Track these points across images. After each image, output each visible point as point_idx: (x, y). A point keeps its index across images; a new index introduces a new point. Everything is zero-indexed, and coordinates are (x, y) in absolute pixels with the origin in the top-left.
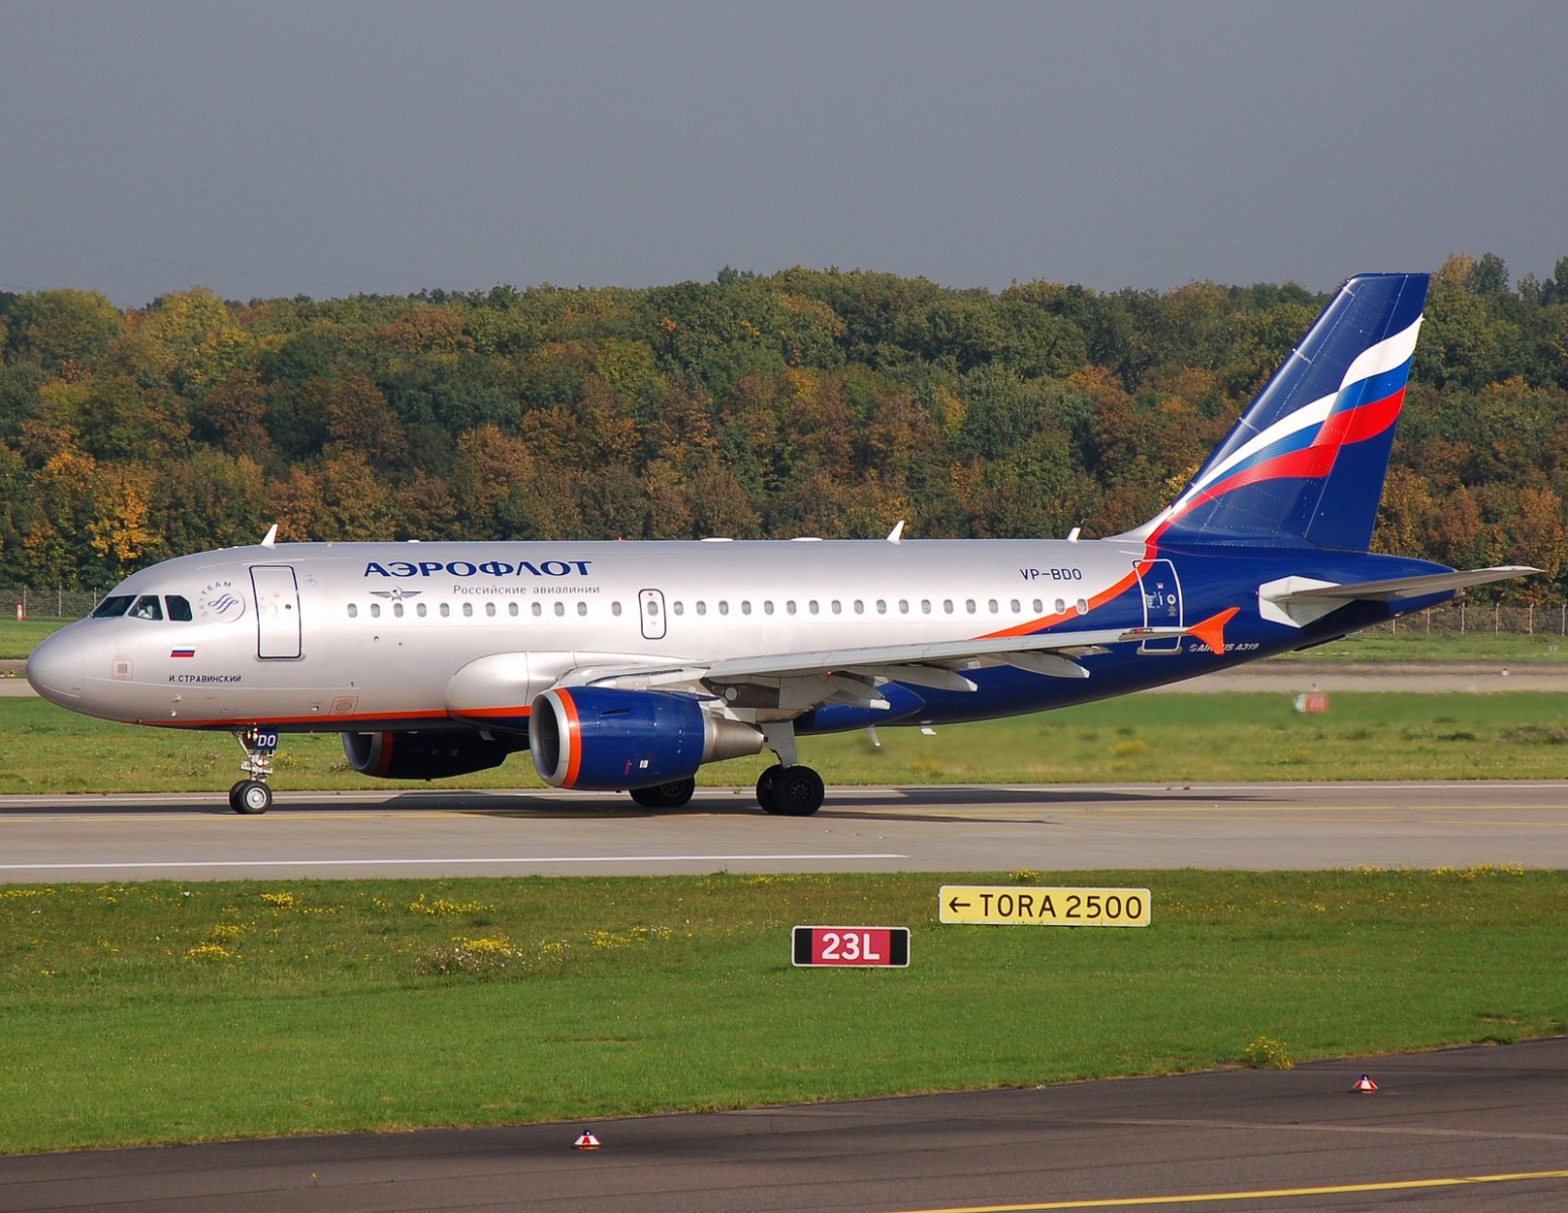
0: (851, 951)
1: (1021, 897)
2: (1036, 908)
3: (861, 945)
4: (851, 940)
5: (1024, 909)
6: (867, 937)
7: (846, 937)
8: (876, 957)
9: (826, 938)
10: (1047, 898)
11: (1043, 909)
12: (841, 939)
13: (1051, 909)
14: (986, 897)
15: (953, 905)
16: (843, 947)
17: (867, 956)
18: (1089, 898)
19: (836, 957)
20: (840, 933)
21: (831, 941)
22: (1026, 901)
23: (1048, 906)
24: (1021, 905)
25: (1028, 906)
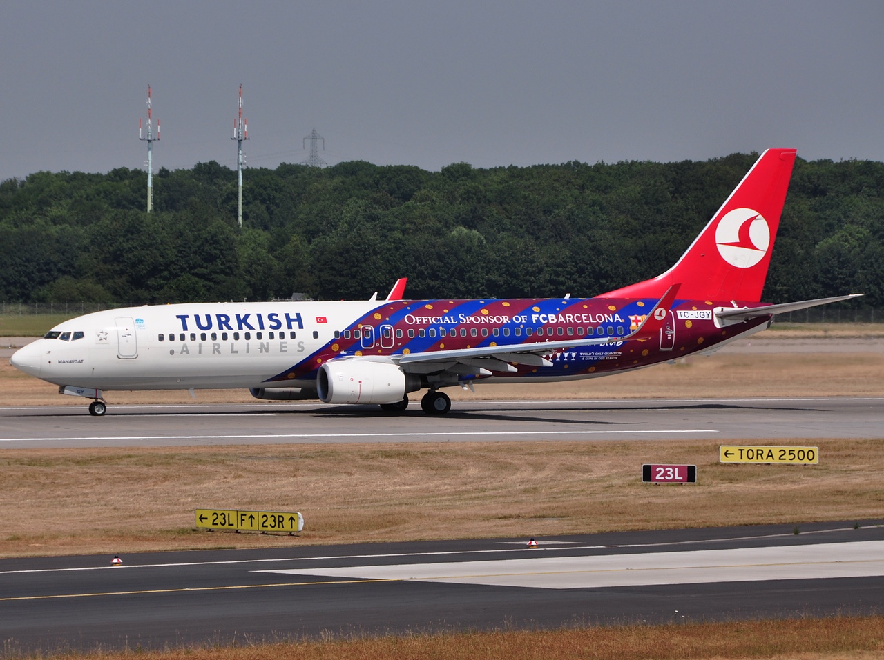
0: (669, 476)
1: (758, 450)
2: (765, 455)
3: (674, 473)
4: (669, 471)
5: (759, 456)
6: (676, 469)
7: (667, 469)
8: (681, 478)
9: (657, 470)
10: (770, 451)
11: (768, 456)
12: (665, 470)
13: (772, 456)
14: (741, 450)
15: (726, 454)
16: (665, 474)
17: (677, 478)
18: (790, 451)
19: (663, 478)
20: (664, 467)
21: (660, 471)
22: (760, 452)
23: (770, 454)
24: (758, 454)
25: (761, 454)
